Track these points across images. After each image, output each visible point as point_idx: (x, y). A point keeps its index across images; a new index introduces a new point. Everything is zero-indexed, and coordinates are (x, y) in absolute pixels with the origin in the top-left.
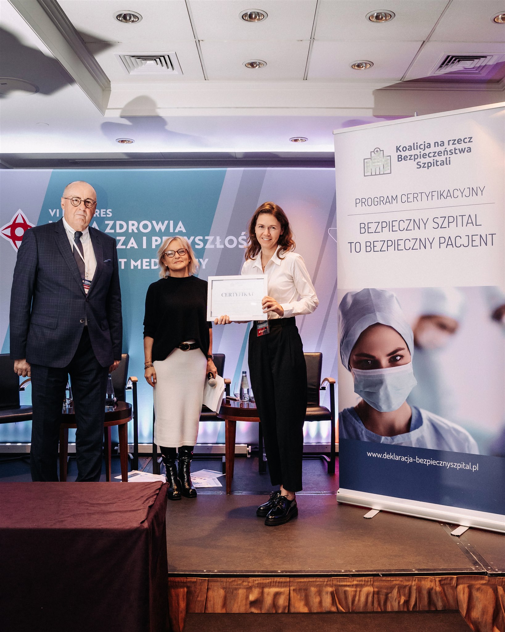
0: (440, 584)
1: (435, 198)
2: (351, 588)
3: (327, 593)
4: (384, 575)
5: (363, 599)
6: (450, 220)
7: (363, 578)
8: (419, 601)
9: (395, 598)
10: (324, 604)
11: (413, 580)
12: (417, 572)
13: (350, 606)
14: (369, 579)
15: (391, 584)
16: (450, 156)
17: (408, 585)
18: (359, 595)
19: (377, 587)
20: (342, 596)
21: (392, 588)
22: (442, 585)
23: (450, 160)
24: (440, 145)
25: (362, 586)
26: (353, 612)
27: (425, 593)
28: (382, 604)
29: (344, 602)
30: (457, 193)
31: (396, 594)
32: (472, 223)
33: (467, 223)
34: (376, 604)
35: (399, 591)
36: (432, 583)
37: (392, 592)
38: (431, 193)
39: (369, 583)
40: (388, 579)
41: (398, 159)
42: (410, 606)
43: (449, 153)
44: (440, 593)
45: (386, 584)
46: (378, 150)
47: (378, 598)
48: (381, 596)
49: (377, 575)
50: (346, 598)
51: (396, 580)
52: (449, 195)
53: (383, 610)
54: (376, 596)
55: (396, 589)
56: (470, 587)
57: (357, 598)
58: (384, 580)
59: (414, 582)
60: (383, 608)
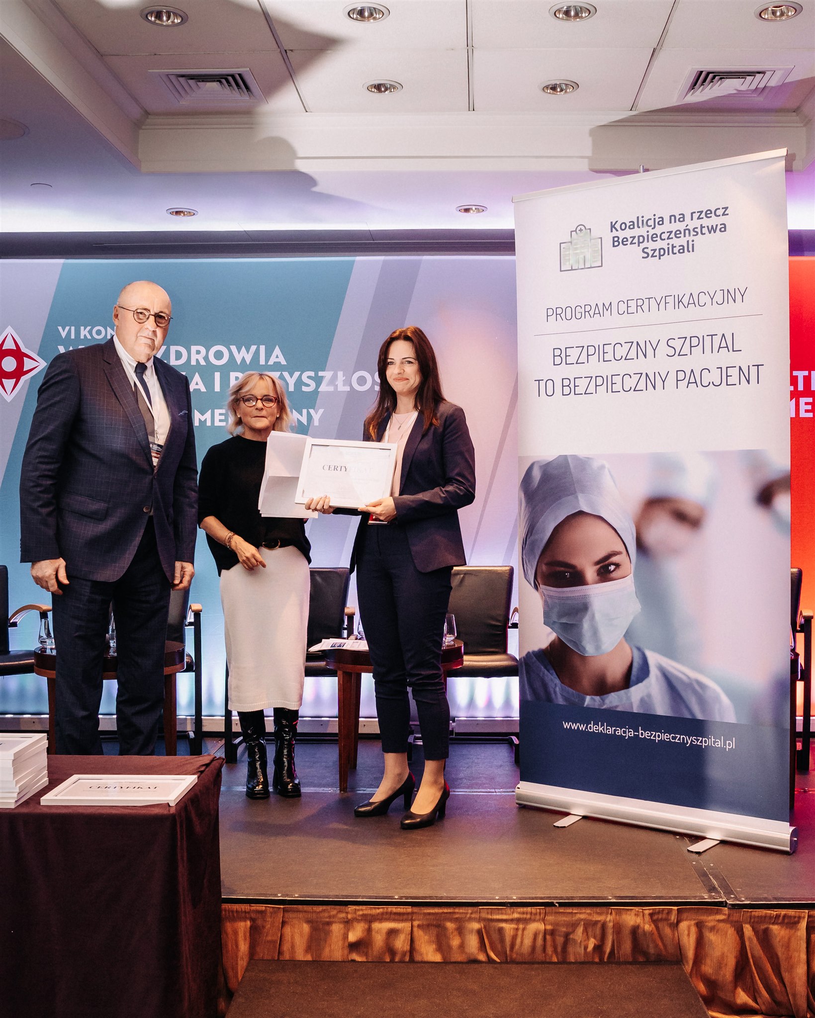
0: (650, 920)
1: (670, 306)
2: (510, 924)
3: (472, 932)
4: (561, 905)
5: (528, 942)
6: (693, 342)
7: (529, 909)
8: (618, 947)
9: (579, 941)
10: (467, 950)
11: (608, 913)
12: (615, 901)
13: (508, 952)
14: (538, 911)
15: (573, 919)
16: (694, 238)
17: (600, 921)
18: (523, 935)
19: (551, 924)
20: (495, 936)
21: (574, 925)
22: (655, 922)
23: (693, 245)
24: (679, 221)
25: (526, 921)
26: (514, 962)
27: (626, 933)
28: (559, 949)
29: (499, 946)
30: (704, 299)
31: (581, 935)
32: (727, 347)
33: (720, 347)
34: (550, 950)
35: (585, 930)
36: (639, 918)
37: (575, 931)
38: (664, 298)
39: (538, 917)
40: (568, 911)
41: (614, 244)
42: (605, 954)
43: (692, 233)
44: (651, 933)
45: (565, 918)
46: (583, 228)
47: (554, 941)
48: (557, 937)
49: (551, 905)
50: (502, 940)
51: (580, 913)
52: (691, 301)
53: (561, 960)
54: (548, 937)
55: (581, 927)
56: (700, 926)
57: (518, 940)
58: (562, 913)
59: (609, 916)
60: (560, 957)
